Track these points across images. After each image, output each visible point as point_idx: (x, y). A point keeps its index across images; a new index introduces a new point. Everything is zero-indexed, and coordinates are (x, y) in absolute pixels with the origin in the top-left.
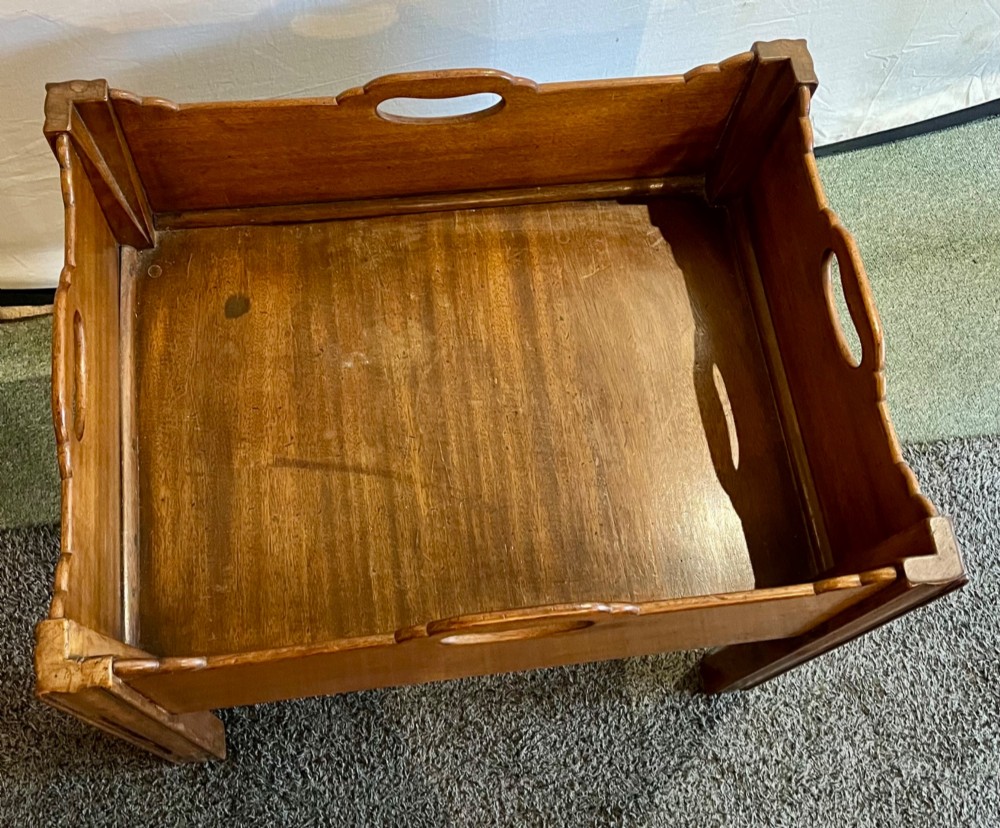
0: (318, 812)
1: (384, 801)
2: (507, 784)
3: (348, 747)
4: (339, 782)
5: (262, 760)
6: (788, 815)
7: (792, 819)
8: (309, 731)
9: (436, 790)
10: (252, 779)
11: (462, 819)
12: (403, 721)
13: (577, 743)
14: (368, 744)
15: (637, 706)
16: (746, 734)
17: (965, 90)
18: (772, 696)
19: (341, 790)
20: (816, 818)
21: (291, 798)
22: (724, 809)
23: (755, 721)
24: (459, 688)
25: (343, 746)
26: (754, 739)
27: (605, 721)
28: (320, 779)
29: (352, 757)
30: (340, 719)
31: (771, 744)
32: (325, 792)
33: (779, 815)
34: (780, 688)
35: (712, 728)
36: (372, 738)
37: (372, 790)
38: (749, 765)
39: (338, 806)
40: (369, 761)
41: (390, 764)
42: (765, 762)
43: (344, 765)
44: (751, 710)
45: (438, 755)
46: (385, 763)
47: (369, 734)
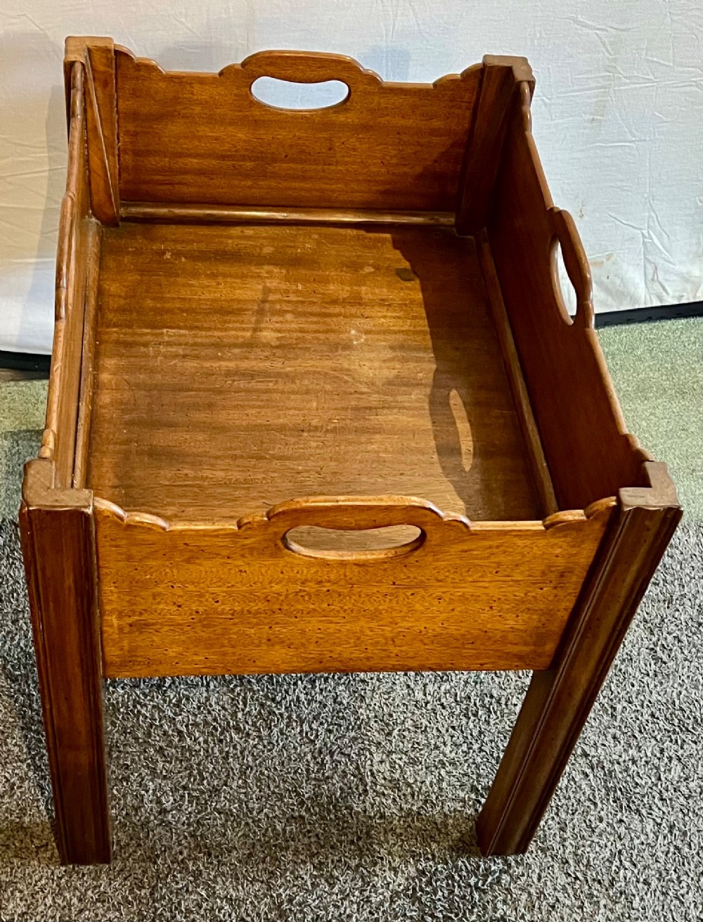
0: (192, 766)
1: (258, 762)
2: (379, 759)
3: (224, 716)
4: (214, 744)
5: (141, 718)
6: (659, 809)
7: (664, 813)
8: (188, 699)
9: (309, 757)
10: (129, 733)
11: (334, 785)
12: (278, 698)
13: (447, 731)
14: (243, 715)
15: (506, 705)
16: (614, 737)
18: (639, 708)
19: (216, 750)
20: (688, 815)
21: (166, 753)
22: (595, 797)
23: (623, 727)
25: (219, 715)
26: (622, 742)
27: (475, 715)
28: (195, 740)
29: (228, 723)
30: (218, 692)
31: (640, 748)
32: (200, 750)
33: (651, 808)
34: (646, 703)
36: (247, 709)
37: (246, 753)
38: (619, 763)
39: (212, 763)
40: (245, 728)
41: (265, 733)
42: (634, 762)
43: (219, 729)
44: (619, 718)
45: (311, 729)
46: (259, 731)
47: (245, 706)
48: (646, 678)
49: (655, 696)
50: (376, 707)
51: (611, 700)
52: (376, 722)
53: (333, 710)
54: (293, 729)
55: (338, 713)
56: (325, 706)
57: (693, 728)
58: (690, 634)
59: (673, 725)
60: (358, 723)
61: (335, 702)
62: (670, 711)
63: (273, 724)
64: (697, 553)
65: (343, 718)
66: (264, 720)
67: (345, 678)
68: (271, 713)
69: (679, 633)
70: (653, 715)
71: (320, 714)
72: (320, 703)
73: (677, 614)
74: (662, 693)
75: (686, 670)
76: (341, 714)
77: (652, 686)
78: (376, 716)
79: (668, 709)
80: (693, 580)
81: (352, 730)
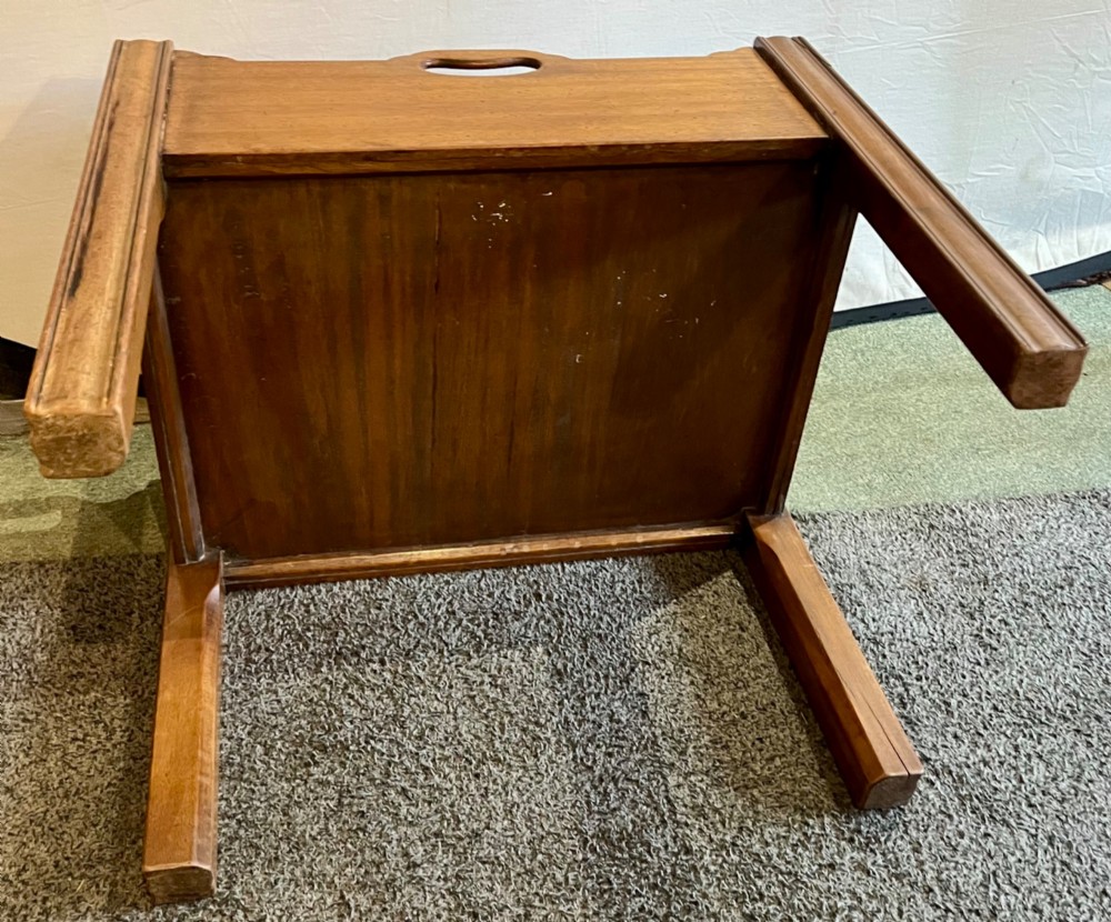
0: (443, 808)
1: (525, 798)
2: (675, 783)
3: (478, 746)
4: (469, 779)
5: (376, 756)
6: (1030, 817)
7: (1037, 822)
8: (432, 730)
9: (588, 787)
10: (363, 774)
11: (623, 818)
12: (542, 721)
14: (501, 743)
16: (956, 737)
17: (1033, 249)
18: (977, 701)
19: (472, 787)
20: (1067, 822)
21: (410, 794)
22: (948, 808)
23: (963, 724)
24: (606, 692)
25: (472, 745)
26: (966, 741)
28: (445, 777)
29: (484, 754)
30: (468, 719)
31: (989, 746)
32: (452, 789)
33: (1019, 816)
34: (984, 695)
35: (913, 730)
36: (506, 736)
37: (510, 787)
38: (968, 767)
39: (468, 803)
40: (505, 758)
41: (530, 762)
42: (986, 764)
43: (474, 762)
44: (956, 714)
45: (587, 754)
46: (524, 761)
47: (503, 733)
48: (977, 667)
49: (992, 686)
50: (663, 723)
51: (943, 695)
52: (664, 739)
53: (611, 730)
54: (564, 755)
55: (616, 732)
56: (600, 726)
57: (1047, 719)
58: (1017, 616)
59: (1022, 717)
60: (643, 742)
61: (611, 721)
62: (1015, 702)
63: (539, 751)
64: (1004, 530)
65: (624, 738)
66: (528, 747)
67: (620, 692)
68: (536, 738)
69: (1004, 615)
70: (995, 708)
71: (595, 735)
72: (594, 722)
73: (997, 595)
74: (1000, 683)
75: (1022, 655)
76: (620, 734)
77: (986, 676)
78: (663, 733)
79: (1012, 699)
80: (1007, 559)
81: (637, 750)
